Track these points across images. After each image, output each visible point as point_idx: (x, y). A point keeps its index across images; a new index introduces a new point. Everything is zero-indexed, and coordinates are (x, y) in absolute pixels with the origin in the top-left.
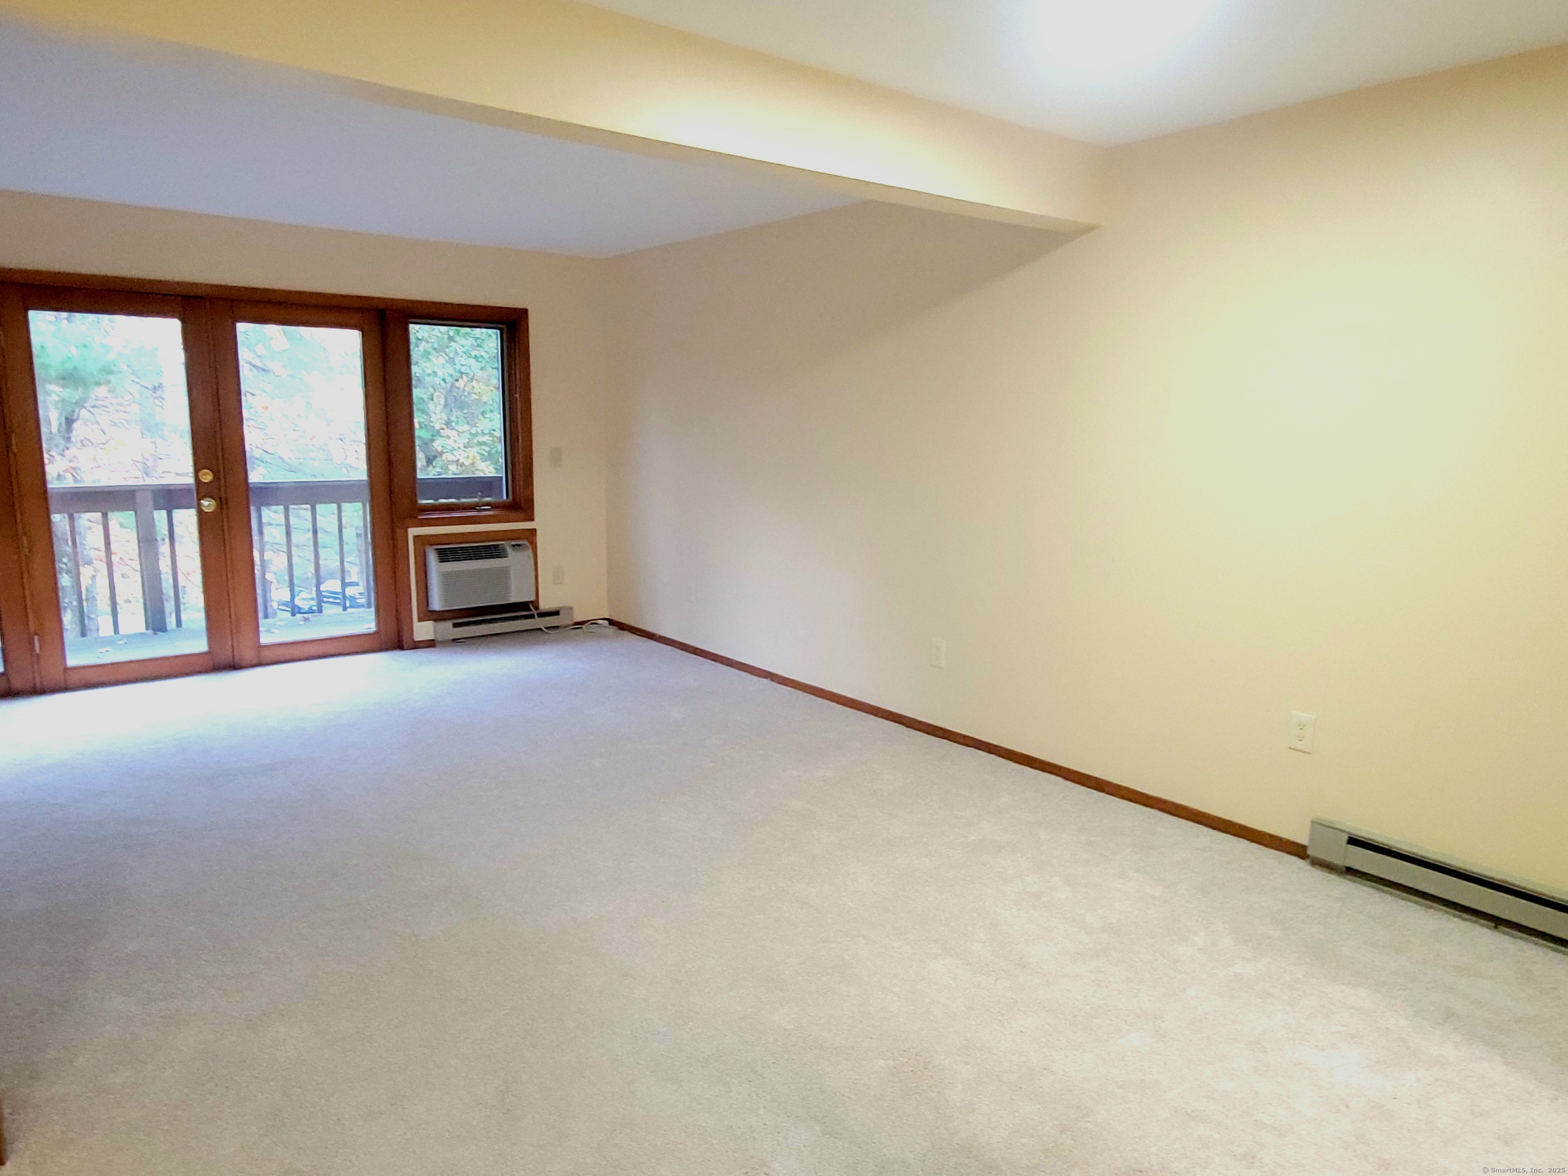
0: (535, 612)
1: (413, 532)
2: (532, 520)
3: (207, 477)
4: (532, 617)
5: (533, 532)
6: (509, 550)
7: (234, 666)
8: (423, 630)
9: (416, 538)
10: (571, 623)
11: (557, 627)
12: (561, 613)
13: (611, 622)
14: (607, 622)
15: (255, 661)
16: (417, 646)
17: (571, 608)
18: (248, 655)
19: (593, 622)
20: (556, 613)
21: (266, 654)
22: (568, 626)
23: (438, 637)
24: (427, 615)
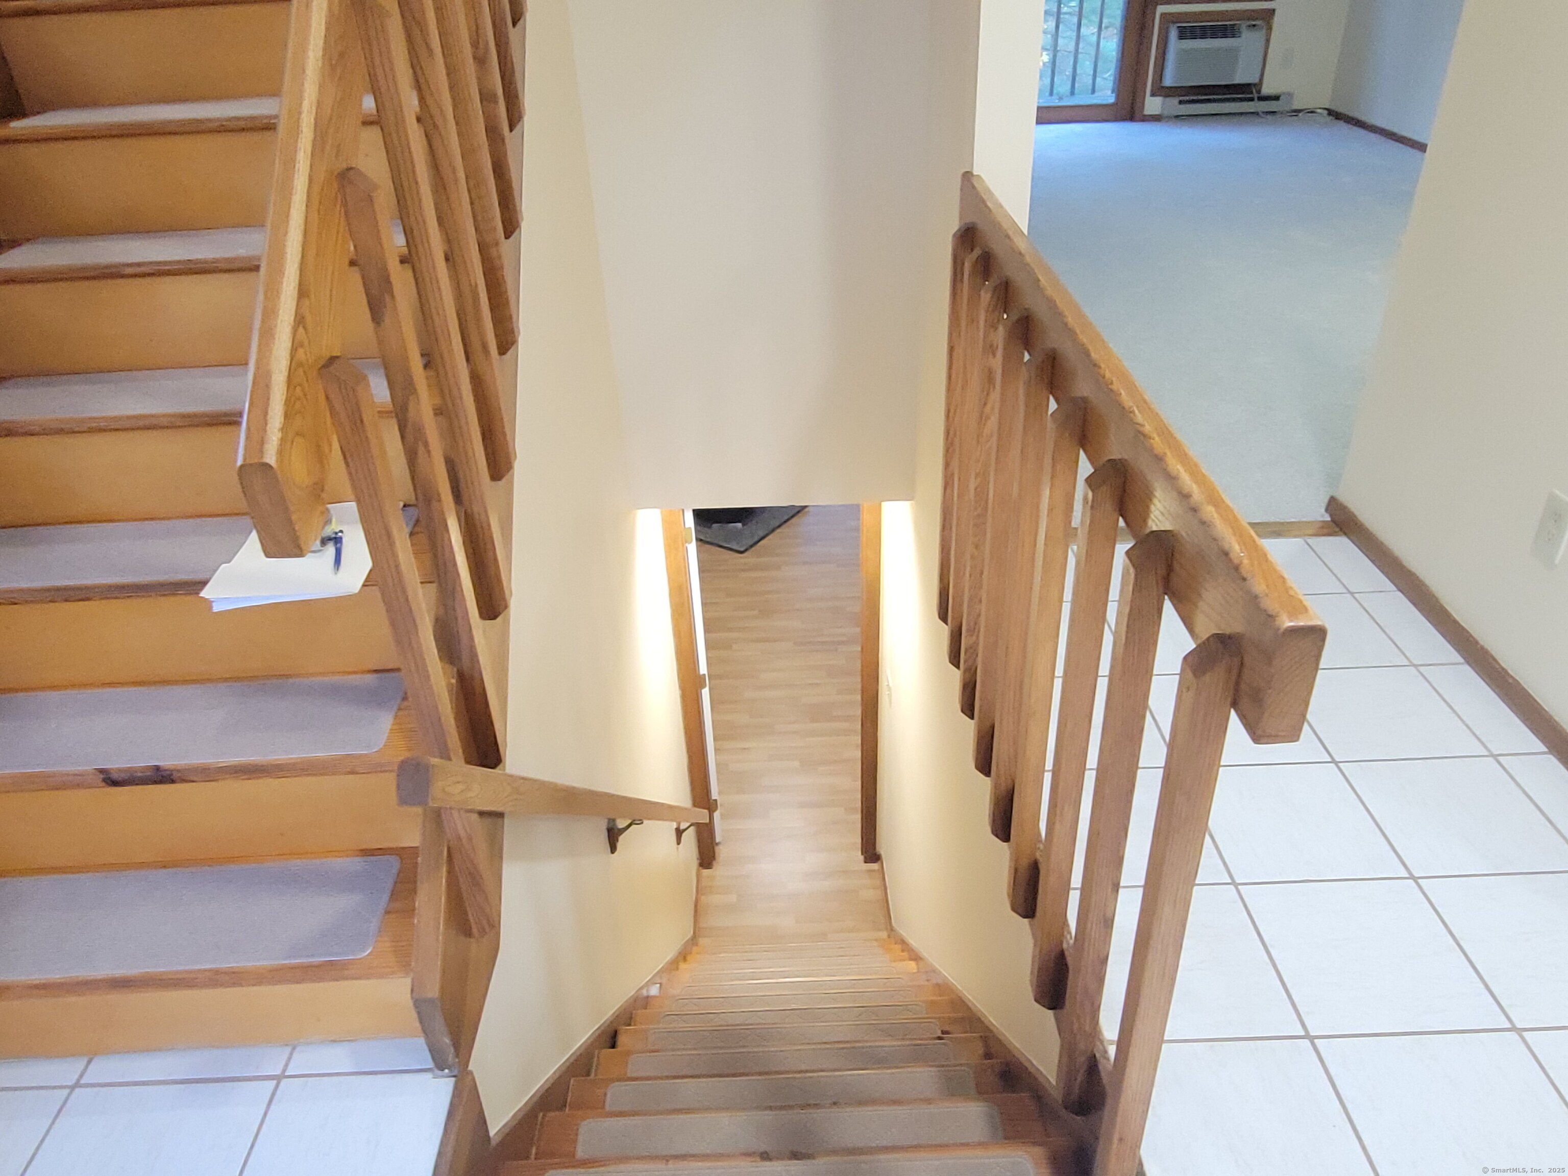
0: (1256, 95)
1: (1161, 9)
4: (1252, 100)
5: (1271, 12)
6: (1244, 30)
8: (1153, 104)
9: (1162, 15)
10: (1288, 109)
11: (1274, 112)
12: (1281, 98)
13: (1331, 112)
14: (1325, 111)
16: (1145, 119)
17: (1292, 95)
19: (1312, 111)
20: (1276, 98)
22: (1286, 112)
23: (1166, 113)
24: (1159, 90)
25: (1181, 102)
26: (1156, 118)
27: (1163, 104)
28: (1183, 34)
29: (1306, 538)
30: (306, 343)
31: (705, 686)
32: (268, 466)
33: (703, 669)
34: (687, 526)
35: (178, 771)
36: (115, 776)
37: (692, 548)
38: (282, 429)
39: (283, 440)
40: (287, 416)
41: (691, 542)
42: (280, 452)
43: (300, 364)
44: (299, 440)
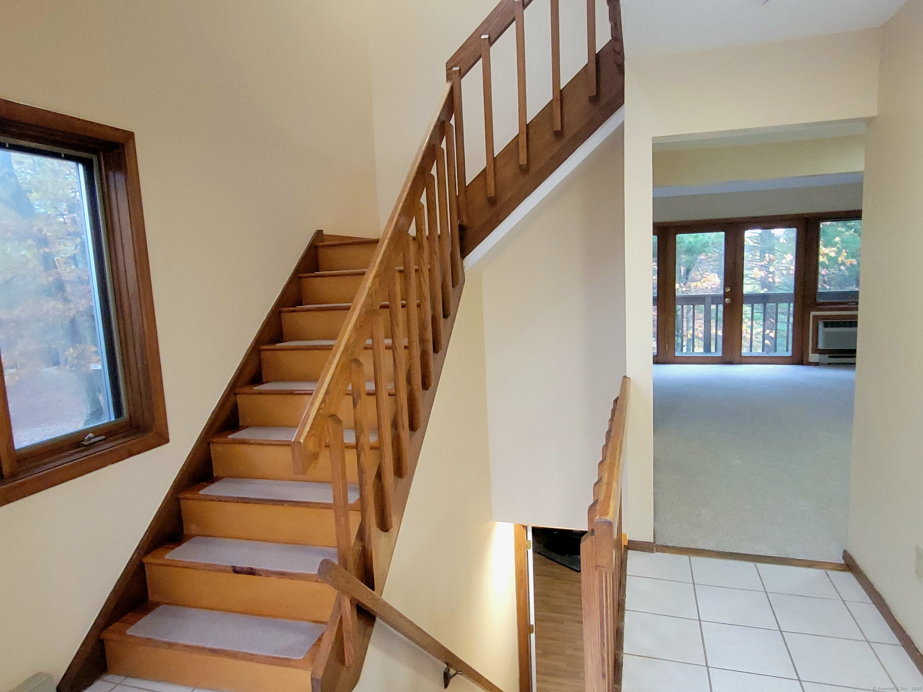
1: (813, 313)
3: (728, 290)
7: (731, 363)
8: (813, 357)
9: (813, 316)
15: (739, 362)
16: (810, 364)
18: (737, 359)
21: (742, 360)
23: (821, 361)
24: (817, 351)
25: (830, 357)
26: (816, 364)
27: (819, 357)
28: (826, 325)
29: (826, 570)
30: (324, 408)
31: (533, 632)
32: (300, 442)
33: (532, 622)
34: (528, 539)
35: (258, 570)
36: (238, 569)
37: (530, 552)
38: (308, 432)
39: (307, 436)
40: (311, 429)
41: (530, 549)
42: (305, 440)
43: (320, 414)
44: (313, 438)
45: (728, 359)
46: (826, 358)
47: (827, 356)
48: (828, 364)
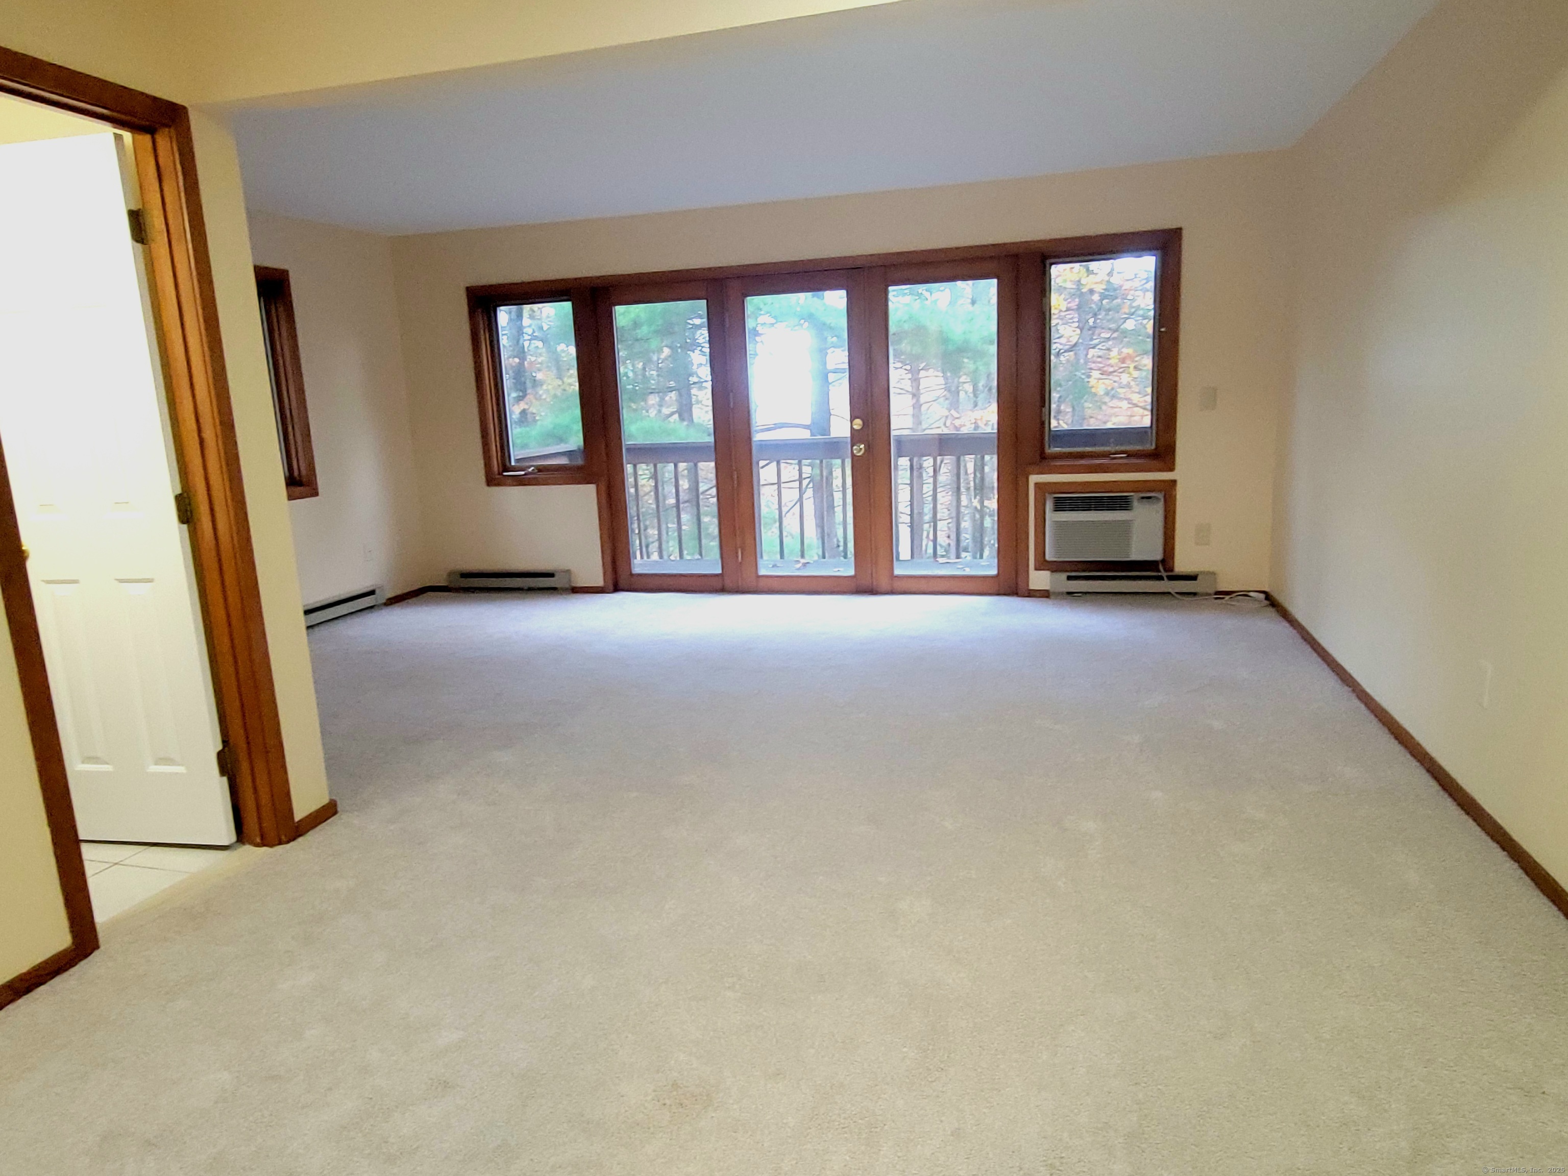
0: (1164, 574)
1: (1034, 479)
2: (1171, 469)
3: (858, 423)
4: (1160, 578)
5: (1174, 482)
6: (1135, 504)
7: (871, 591)
8: (1039, 579)
9: (1036, 484)
10: (1212, 591)
11: (1195, 594)
12: (1199, 578)
13: (1268, 596)
14: (1262, 596)
15: (889, 589)
16: (1031, 594)
17: (1213, 574)
18: (884, 583)
19: (1245, 594)
20: (1192, 578)
21: (898, 585)
22: (1208, 594)
23: (1056, 589)
24: (1043, 564)
25: (1069, 578)
26: (1045, 594)
27: (1051, 579)
28: (1061, 505)
45: (865, 582)
46: (1060, 581)
47: (1064, 576)
48: (1069, 593)
